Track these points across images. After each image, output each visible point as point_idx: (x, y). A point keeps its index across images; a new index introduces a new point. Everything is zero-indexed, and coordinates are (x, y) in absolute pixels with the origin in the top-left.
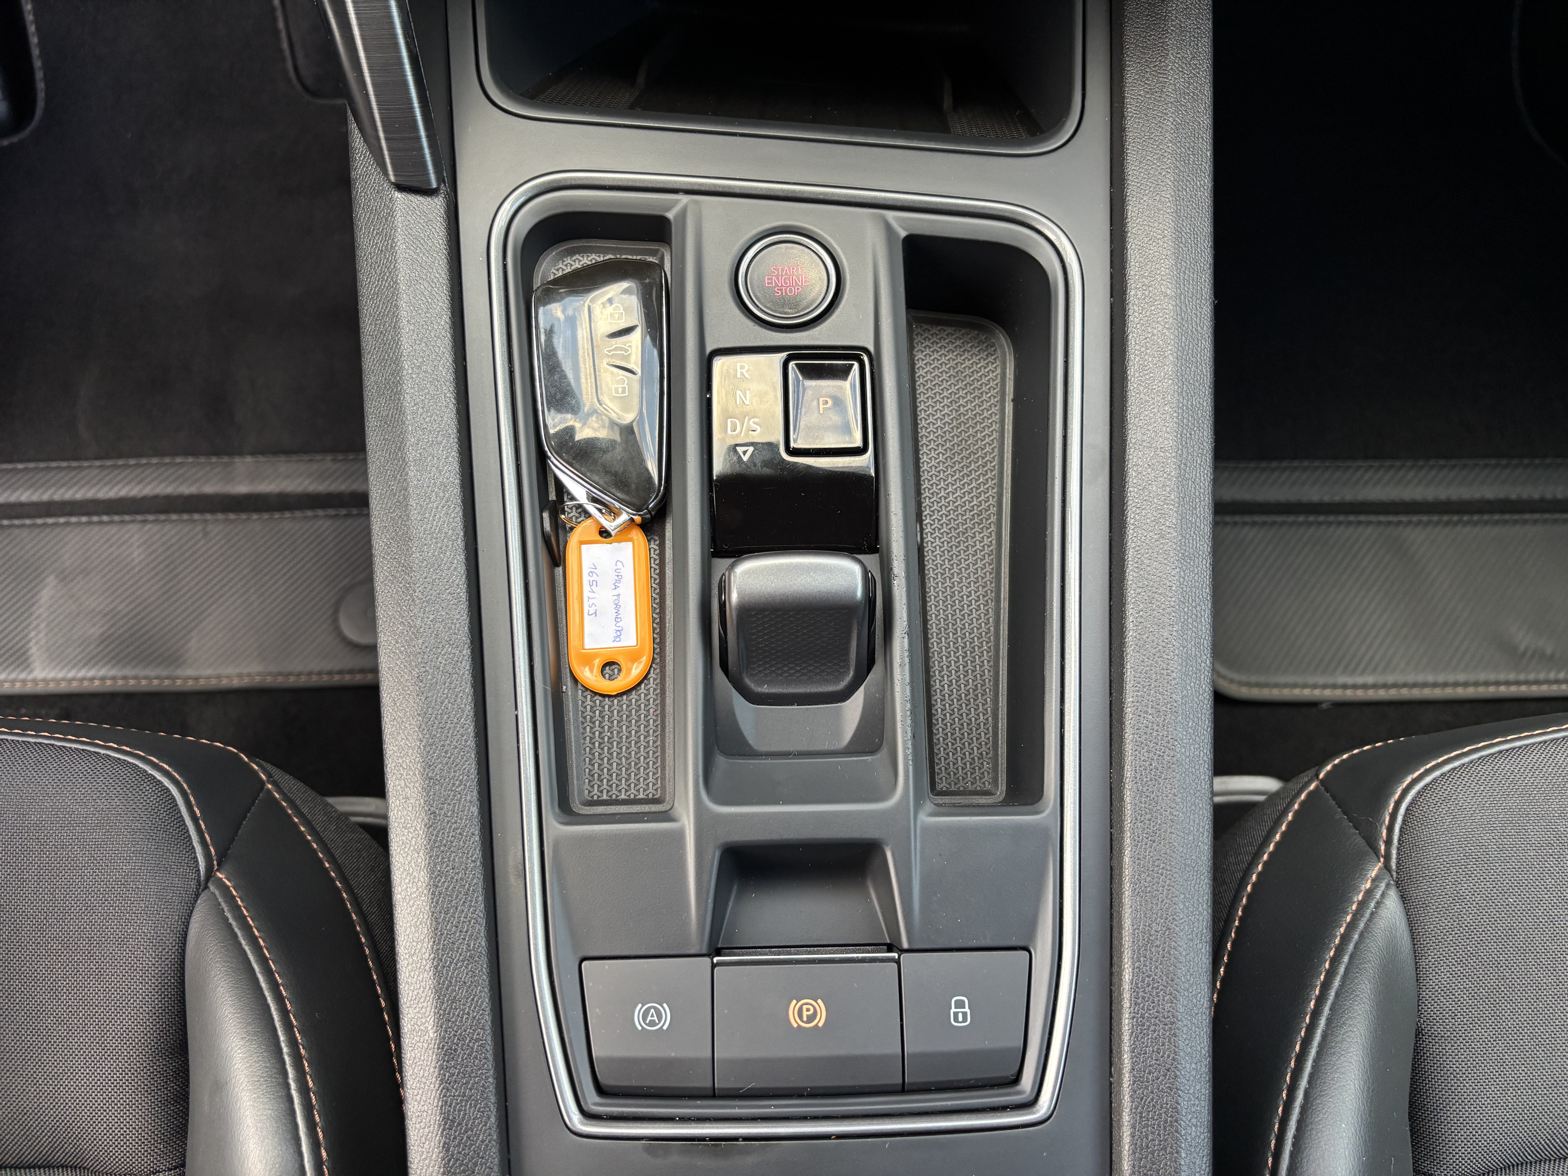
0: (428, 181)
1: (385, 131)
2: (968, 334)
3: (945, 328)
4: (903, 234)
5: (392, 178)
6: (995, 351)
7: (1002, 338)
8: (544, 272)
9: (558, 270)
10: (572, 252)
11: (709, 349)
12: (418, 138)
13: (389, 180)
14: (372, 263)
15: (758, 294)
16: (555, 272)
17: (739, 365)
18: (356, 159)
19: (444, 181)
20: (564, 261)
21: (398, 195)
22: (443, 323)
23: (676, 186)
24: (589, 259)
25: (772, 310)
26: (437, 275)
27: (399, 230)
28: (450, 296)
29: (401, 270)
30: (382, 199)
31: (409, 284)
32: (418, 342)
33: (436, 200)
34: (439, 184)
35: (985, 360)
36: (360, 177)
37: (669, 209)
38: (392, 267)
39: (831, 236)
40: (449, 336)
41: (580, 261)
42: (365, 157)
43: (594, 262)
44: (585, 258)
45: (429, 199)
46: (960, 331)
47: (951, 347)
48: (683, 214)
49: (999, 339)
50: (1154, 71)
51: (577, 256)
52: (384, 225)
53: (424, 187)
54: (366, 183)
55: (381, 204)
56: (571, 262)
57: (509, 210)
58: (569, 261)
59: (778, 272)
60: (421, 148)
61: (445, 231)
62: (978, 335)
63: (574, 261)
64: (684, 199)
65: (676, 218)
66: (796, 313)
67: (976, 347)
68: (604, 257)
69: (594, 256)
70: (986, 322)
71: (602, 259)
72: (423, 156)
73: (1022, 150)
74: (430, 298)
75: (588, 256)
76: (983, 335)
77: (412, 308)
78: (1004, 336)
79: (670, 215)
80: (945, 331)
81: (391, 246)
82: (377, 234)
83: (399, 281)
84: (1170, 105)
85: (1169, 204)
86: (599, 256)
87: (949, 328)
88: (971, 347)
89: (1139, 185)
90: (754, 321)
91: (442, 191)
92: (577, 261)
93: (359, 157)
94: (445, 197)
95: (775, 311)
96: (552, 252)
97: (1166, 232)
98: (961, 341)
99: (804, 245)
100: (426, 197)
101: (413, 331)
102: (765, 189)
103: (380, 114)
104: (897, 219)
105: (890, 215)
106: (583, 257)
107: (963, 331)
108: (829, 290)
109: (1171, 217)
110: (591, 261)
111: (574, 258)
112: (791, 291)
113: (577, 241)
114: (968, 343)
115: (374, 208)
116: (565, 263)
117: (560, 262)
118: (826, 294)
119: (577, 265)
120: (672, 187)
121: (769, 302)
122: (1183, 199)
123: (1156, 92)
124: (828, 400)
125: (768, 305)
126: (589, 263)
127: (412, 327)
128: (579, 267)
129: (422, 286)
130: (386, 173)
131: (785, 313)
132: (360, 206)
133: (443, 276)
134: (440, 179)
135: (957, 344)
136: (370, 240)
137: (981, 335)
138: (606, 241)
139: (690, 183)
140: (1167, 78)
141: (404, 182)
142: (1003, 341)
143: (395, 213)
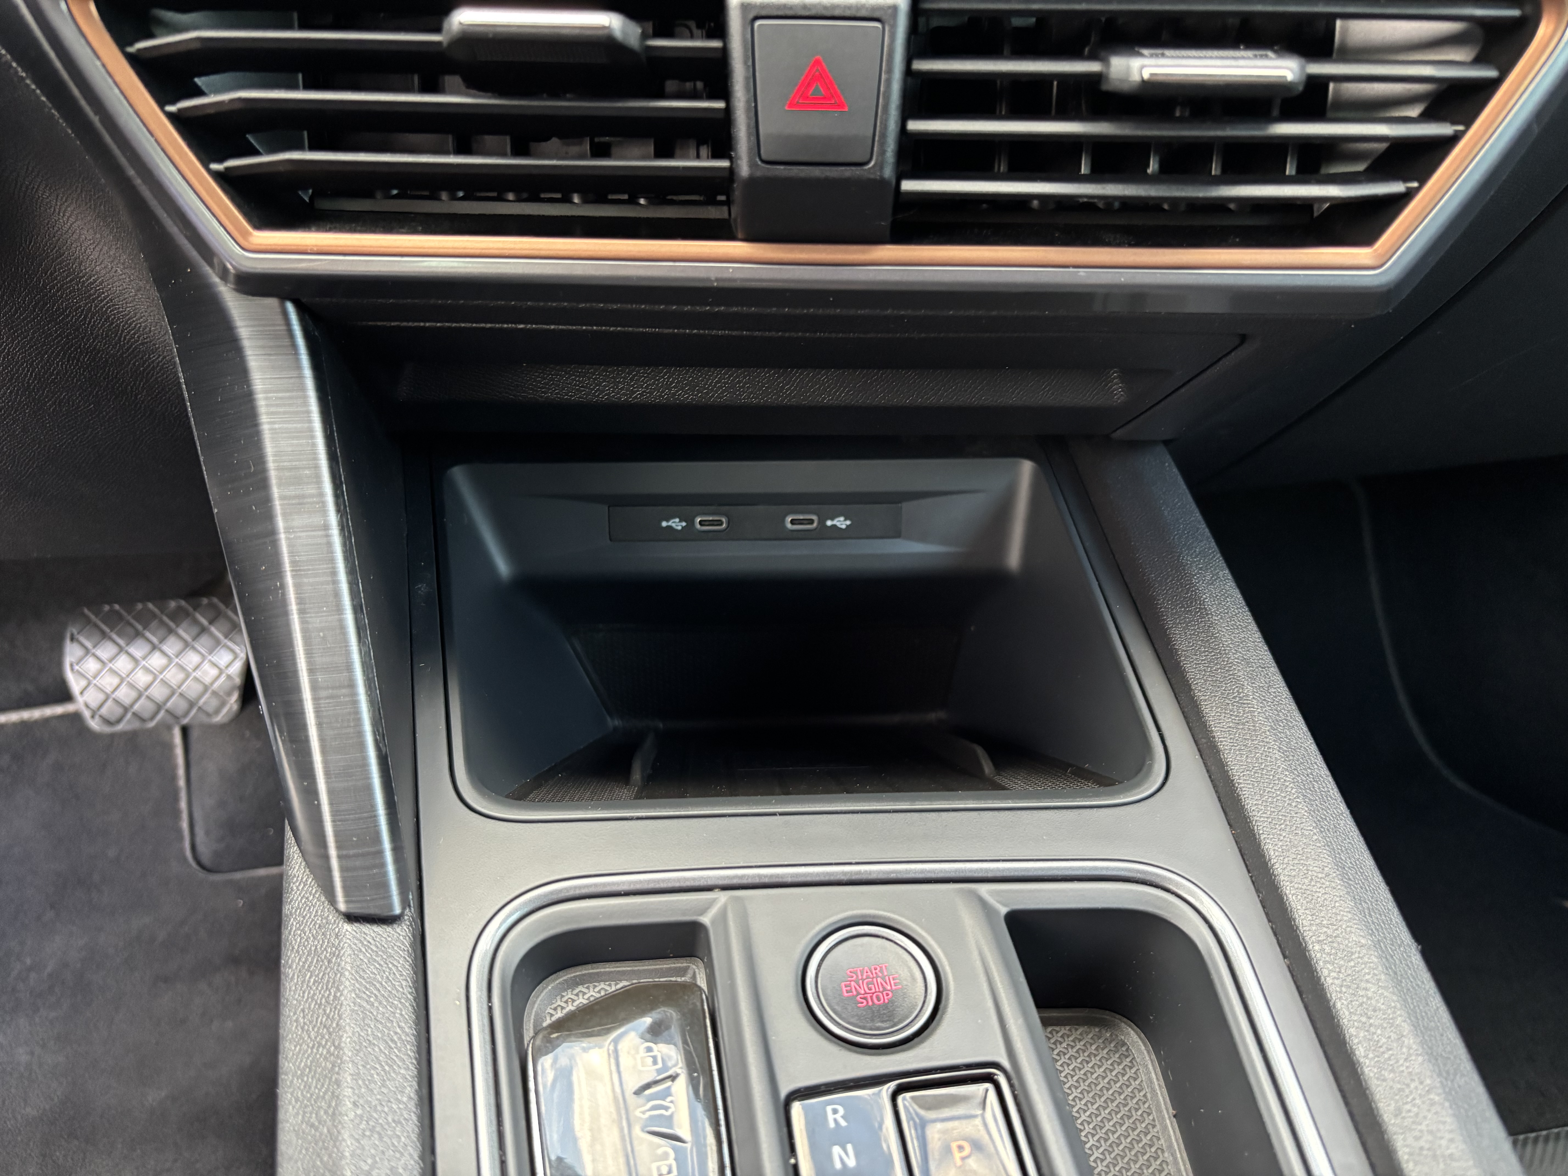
0: (390, 906)
1: (339, 847)
2: (1087, 1033)
3: (1057, 1028)
4: (1004, 910)
5: (342, 907)
6: (1127, 1050)
7: (1132, 1032)
8: (537, 1014)
9: (555, 1009)
10: (574, 984)
11: (784, 1092)
12: (380, 853)
13: (337, 910)
14: (305, 1023)
15: (836, 1007)
16: (552, 1011)
17: (829, 1109)
18: (292, 890)
19: (409, 906)
20: (563, 996)
21: (347, 927)
22: (405, 1099)
23: (710, 883)
24: (597, 989)
25: (860, 1027)
26: (398, 1030)
27: (347, 973)
28: (416, 1059)
29: (347, 1028)
30: (325, 936)
31: (358, 1048)
32: (368, 1133)
33: (398, 930)
34: (404, 909)
35: (1119, 1064)
36: (296, 911)
37: (703, 912)
38: (334, 1025)
39: (914, 921)
40: (414, 1118)
41: (584, 994)
42: (305, 886)
43: (603, 993)
44: (591, 989)
45: (389, 929)
46: (1076, 1030)
47: (1072, 1052)
48: (723, 915)
49: (1129, 1034)
50: (1235, 702)
51: (580, 988)
52: (326, 968)
53: (385, 913)
54: (304, 917)
55: (323, 942)
56: (573, 997)
57: (495, 935)
58: (570, 996)
59: (857, 976)
60: (383, 865)
61: (410, 969)
62: (1100, 1031)
63: (577, 995)
64: (722, 897)
65: (713, 922)
66: (892, 1027)
67: (1103, 1049)
68: (616, 985)
69: (602, 985)
70: (1107, 1015)
71: (613, 989)
72: (385, 874)
73: (1115, 799)
74: (387, 1064)
75: (595, 987)
76: (1107, 1031)
77: (360, 1082)
78: (1133, 1029)
79: (706, 920)
80: (1057, 1032)
81: (335, 996)
82: (315, 981)
83: (343, 1045)
84: (1268, 733)
85: (1315, 837)
86: (610, 985)
87: (1063, 1028)
88: (1096, 1049)
89: (1270, 820)
90: (839, 1045)
91: (406, 918)
92: (581, 995)
93: (297, 887)
94: (411, 925)
95: (864, 1028)
96: (547, 986)
97: (1326, 869)
98: (1082, 1043)
99: (883, 937)
100: (385, 927)
101: (361, 1117)
102: (823, 873)
103: (335, 826)
104: (992, 893)
105: (983, 889)
106: (588, 988)
107: (1081, 1030)
108: (929, 991)
109: (1325, 851)
110: (599, 992)
111: (575, 992)
112: (878, 999)
113: (580, 968)
114: (1091, 1045)
115: (313, 948)
116: (564, 999)
117: (559, 997)
118: (926, 997)
119: (582, 1001)
120: (705, 883)
121: (853, 1016)
122: (1328, 830)
123: (1247, 722)
124: (965, 1144)
125: (852, 1020)
126: (598, 995)
127: (359, 1112)
128: (585, 1002)
129: (377, 1049)
130: (332, 901)
131: (878, 1029)
132: (293, 948)
133: (407, 1030)
134: (405, 903)
135: (1078, 1047)
136: (304, 992)
137: (1104, 1032)
138: (618, 964)
139: (728, 877)
140: (1253, 707)
141: (356, 909)
142: (1133, 1037)
143: (342, 952)
